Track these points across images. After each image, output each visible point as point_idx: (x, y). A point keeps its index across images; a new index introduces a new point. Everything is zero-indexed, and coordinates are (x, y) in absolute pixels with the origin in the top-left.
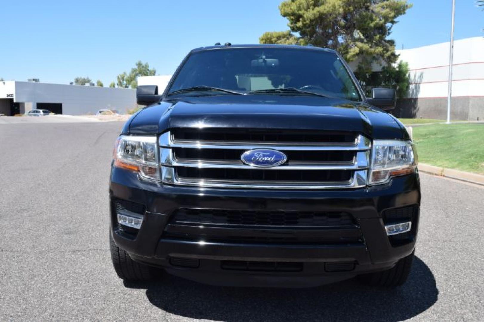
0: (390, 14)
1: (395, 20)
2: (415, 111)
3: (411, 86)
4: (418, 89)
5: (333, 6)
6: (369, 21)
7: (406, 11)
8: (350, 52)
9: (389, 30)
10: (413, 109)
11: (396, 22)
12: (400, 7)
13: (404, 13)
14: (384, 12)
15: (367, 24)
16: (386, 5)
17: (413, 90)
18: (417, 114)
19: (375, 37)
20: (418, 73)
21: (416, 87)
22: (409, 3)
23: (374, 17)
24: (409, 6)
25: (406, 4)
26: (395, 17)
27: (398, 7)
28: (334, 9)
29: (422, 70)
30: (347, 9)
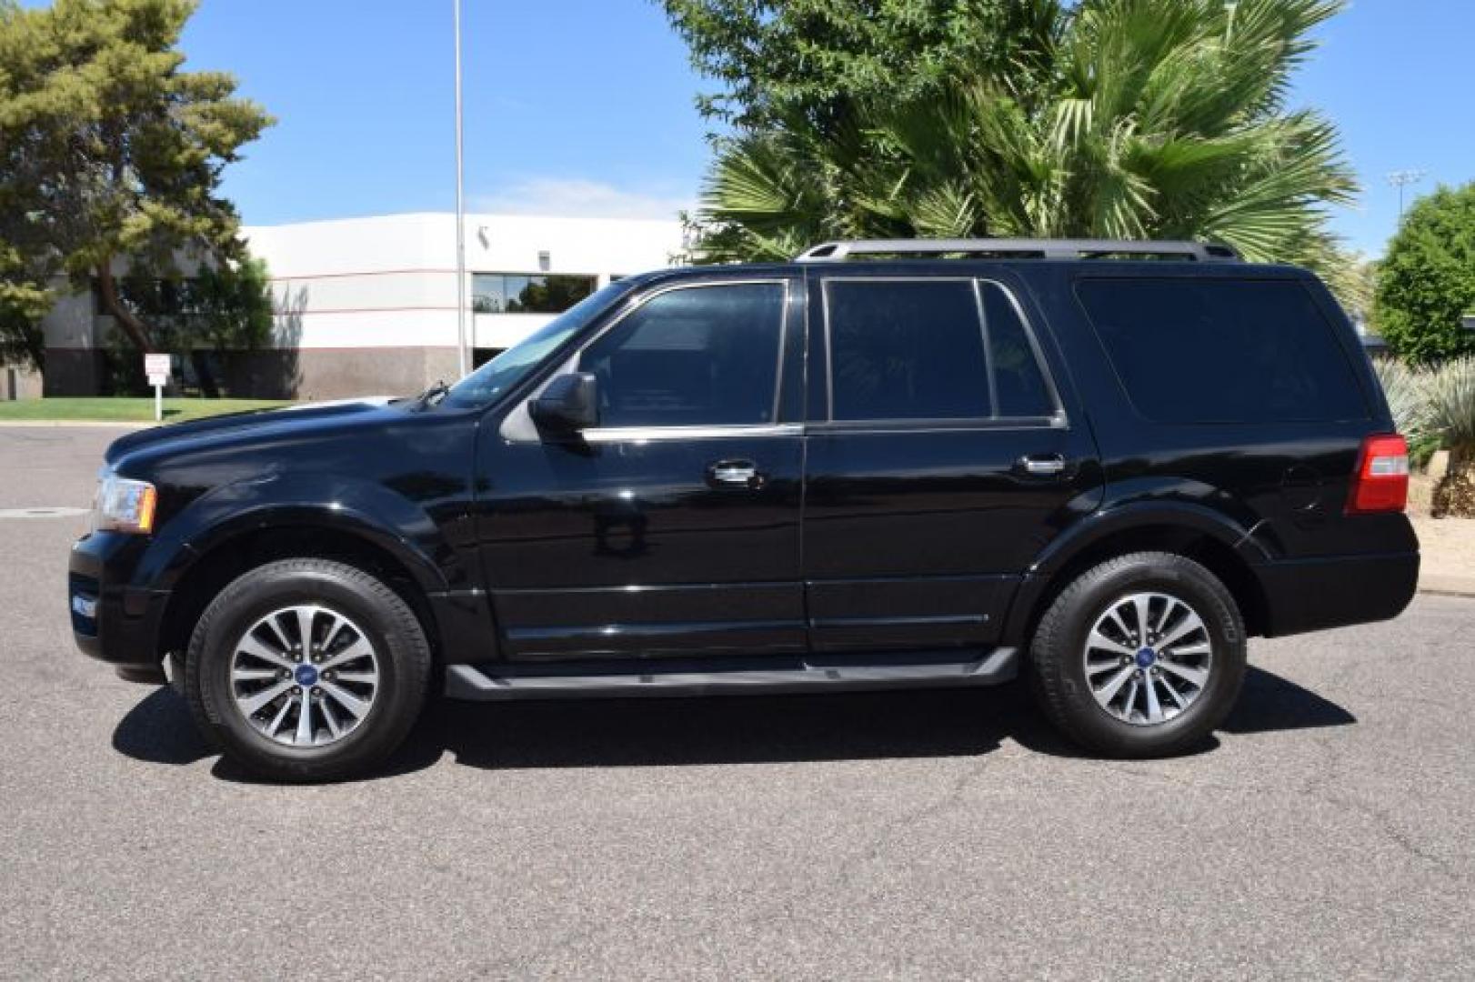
0: (223, 135)
1: (237, 151)
2: (292, 384)
3: (276, 320)
4: (296, 329)
5: (73, 98)
6: (172, 150)
7: (260, 133)
8: (126, 225)
9: (216, 173)
10: (286, 378)
11: (237, 159)
12: (247, 123)
13: (257, 137)
14: (210, 128)
15: (167, 155)
16: (212, 110)
17: (284, 332)
18: (300, 390)
19: (189, 191)
20: (295, 290)
21: (291, 324)
22: (269, 115)
23: (184, 140)
24: (267, 120)
25: (261, 115)
26: (236, 144)
27: (241, 121)
28: (76, 105)
29: (303, 282)
30: (111, 109)
